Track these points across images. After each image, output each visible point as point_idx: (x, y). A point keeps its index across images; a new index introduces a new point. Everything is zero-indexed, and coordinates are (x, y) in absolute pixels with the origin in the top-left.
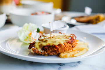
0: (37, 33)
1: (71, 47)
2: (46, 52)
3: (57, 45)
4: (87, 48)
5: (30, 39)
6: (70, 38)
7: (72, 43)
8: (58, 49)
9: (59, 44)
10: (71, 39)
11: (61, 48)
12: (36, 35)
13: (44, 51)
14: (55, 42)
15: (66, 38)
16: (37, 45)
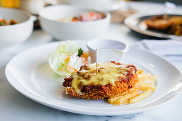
0: (78, 57)
1: (126, 88)
2: (87, 96)
3: (105, 85)
4: (153, 86)
5: (67, 67)
6: (126, 73)
7: (128, 81)
8: (106, 92)
9: (107, 83)
10: (128, 74)
11: (110, 90)
12: (77, 62)
13: (84, 94)
14: (102, 80)
15: (121, 73)
16: (75, 84)
